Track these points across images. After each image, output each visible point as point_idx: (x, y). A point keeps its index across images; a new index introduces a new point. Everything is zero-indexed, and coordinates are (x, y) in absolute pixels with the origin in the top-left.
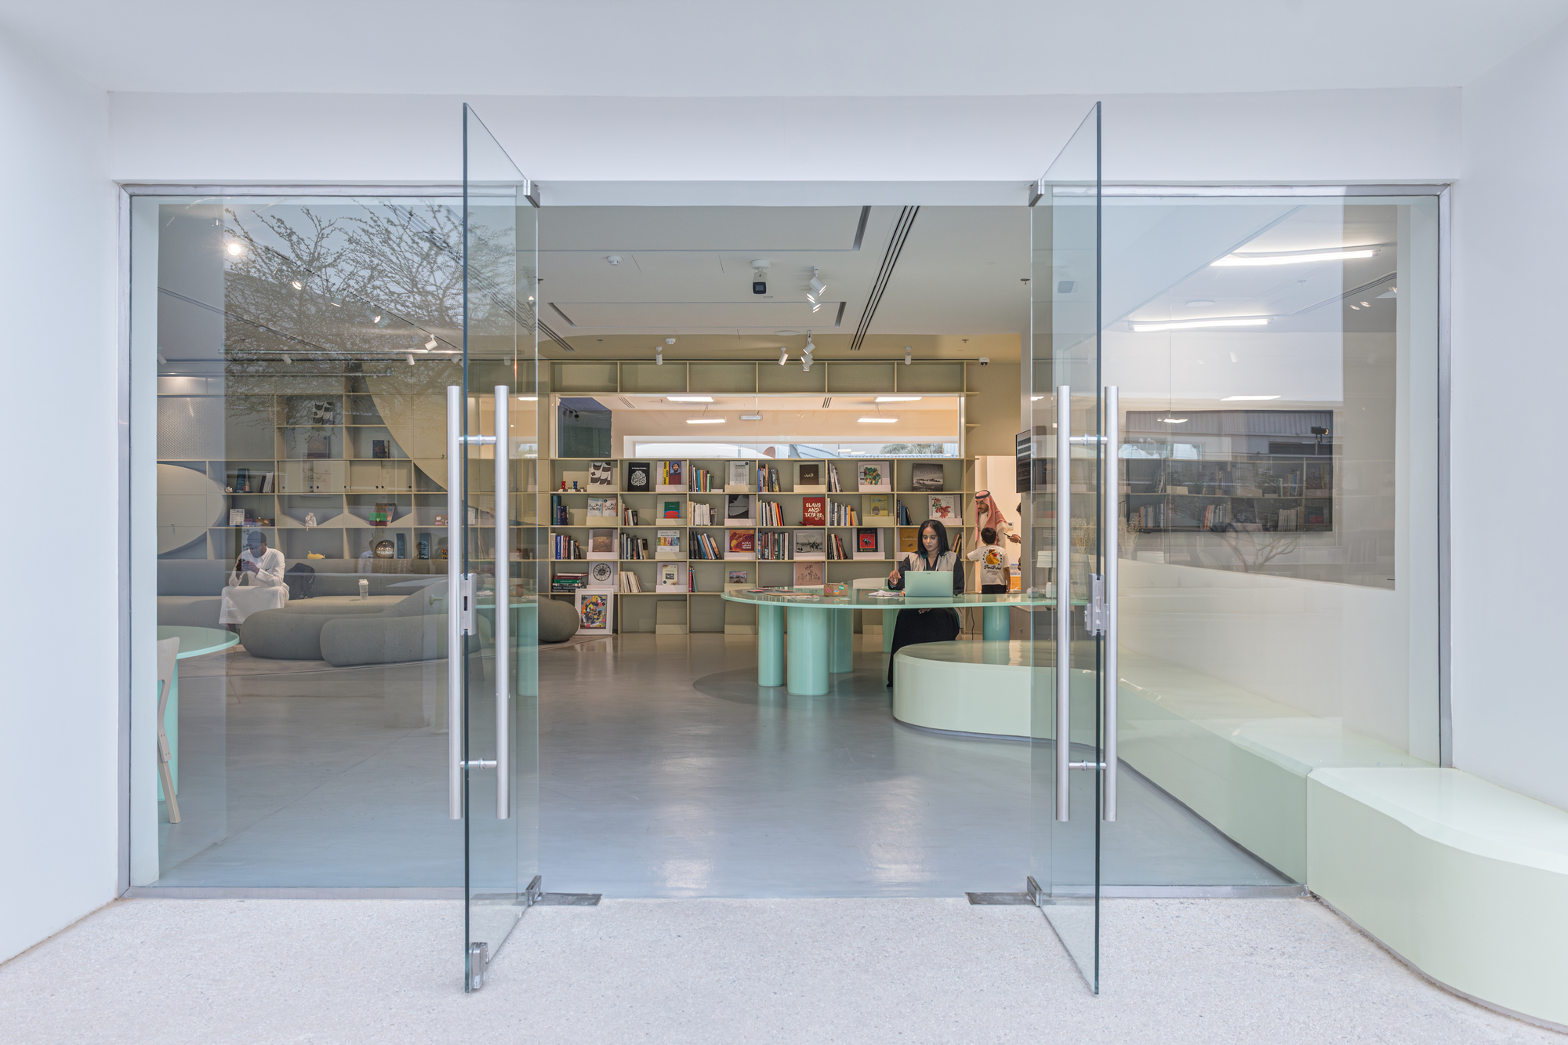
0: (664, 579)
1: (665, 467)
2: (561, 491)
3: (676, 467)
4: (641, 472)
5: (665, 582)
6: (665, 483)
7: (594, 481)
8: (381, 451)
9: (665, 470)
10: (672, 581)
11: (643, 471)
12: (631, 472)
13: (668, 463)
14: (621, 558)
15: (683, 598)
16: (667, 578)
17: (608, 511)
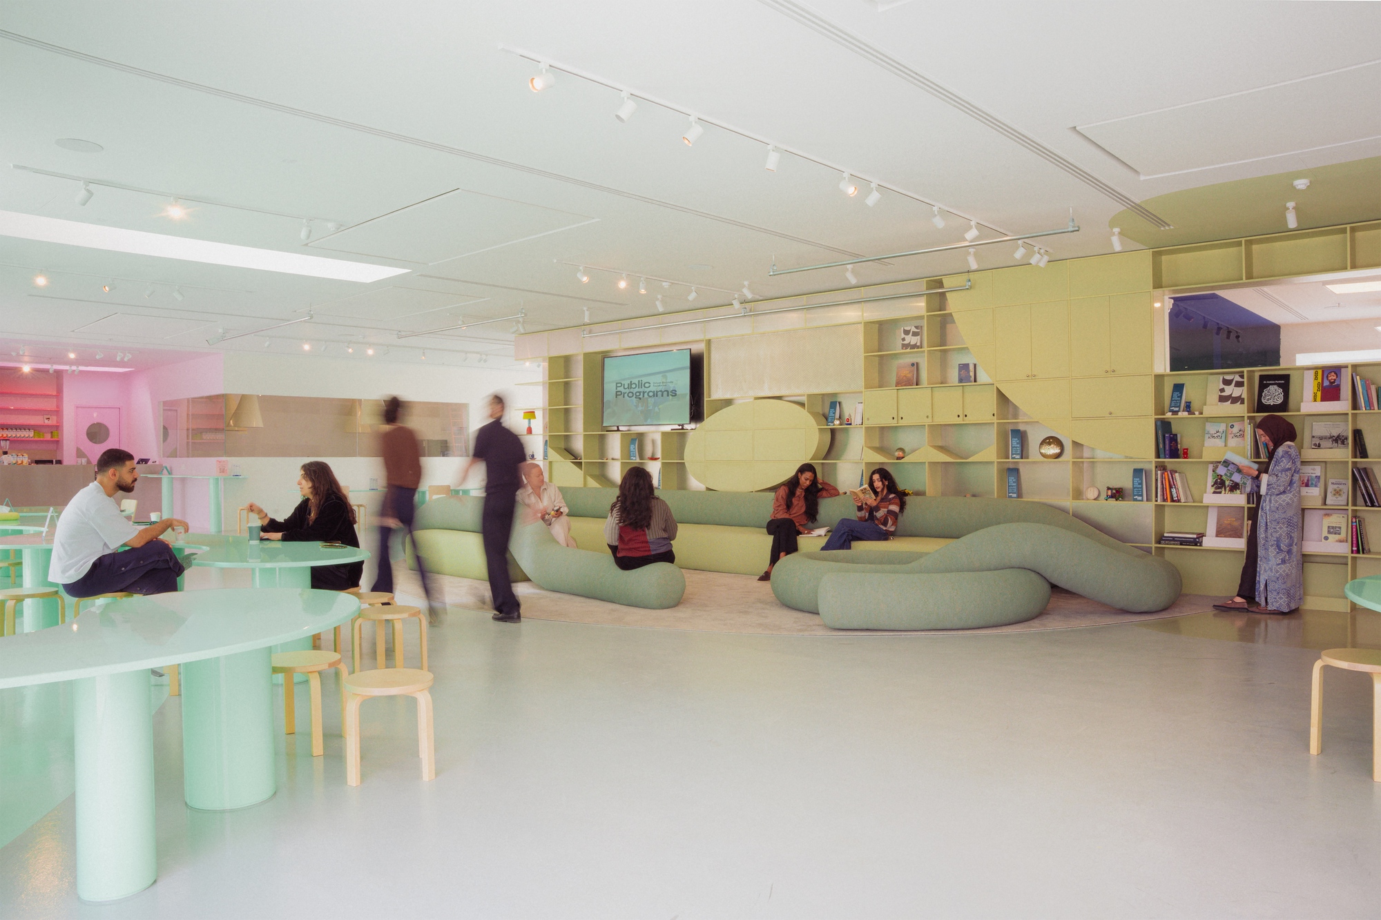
0: (1325, 533)
1: (1316, 378)
2: (1169, 415)
3: (1333, 377)
4: (1276, 387)
5: (1326, 538)
6: (1315, 401)
7: (1223, 399)
8: (967, 375)
9: (1316, 382)
10: (1337, 537)
11: (1279, 385)
12: (1263, 387)
13: (1320, 372)
14: (1248, 503)
15: (1343, 561)
16: (1329, 532)
17: (1236, 439)
